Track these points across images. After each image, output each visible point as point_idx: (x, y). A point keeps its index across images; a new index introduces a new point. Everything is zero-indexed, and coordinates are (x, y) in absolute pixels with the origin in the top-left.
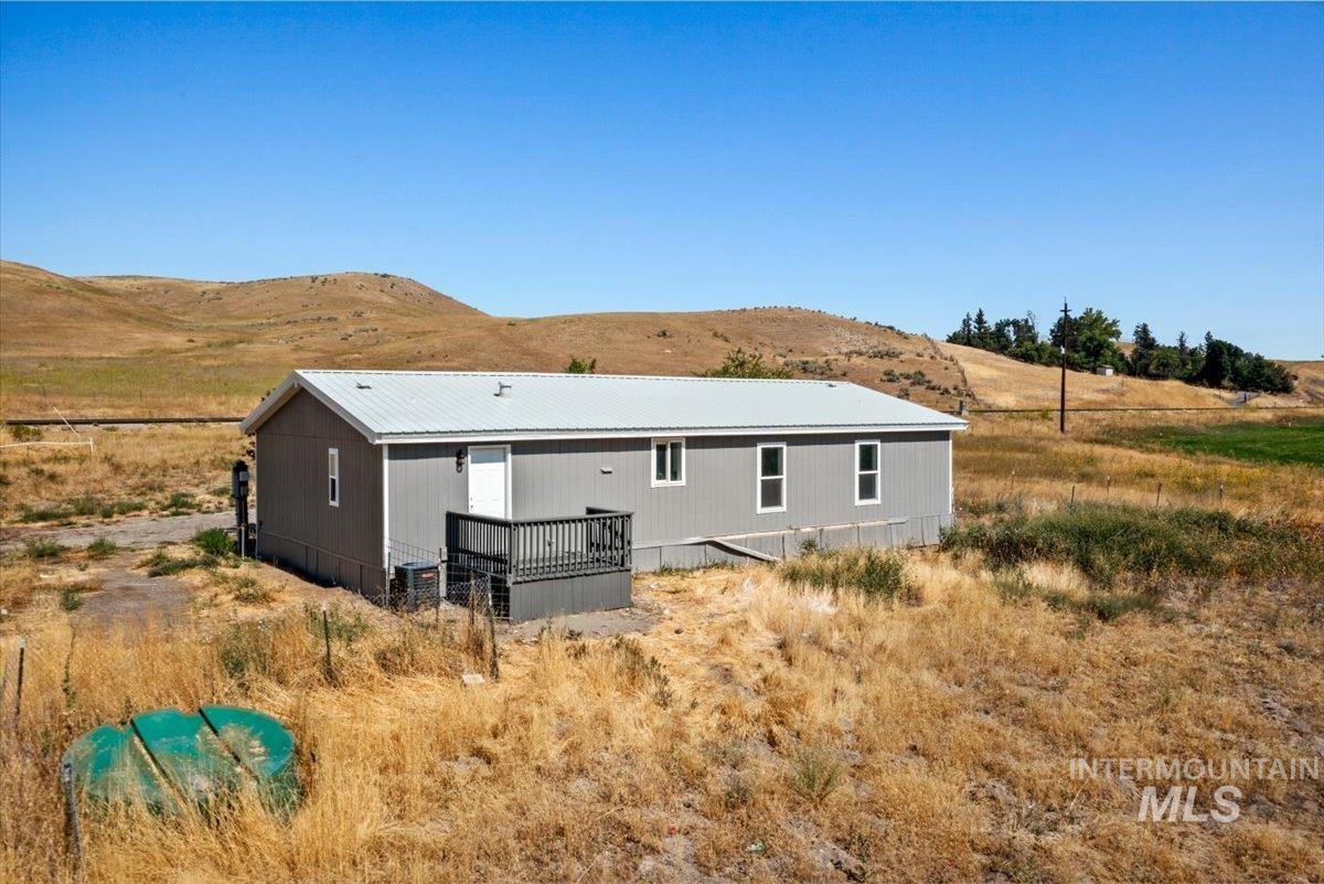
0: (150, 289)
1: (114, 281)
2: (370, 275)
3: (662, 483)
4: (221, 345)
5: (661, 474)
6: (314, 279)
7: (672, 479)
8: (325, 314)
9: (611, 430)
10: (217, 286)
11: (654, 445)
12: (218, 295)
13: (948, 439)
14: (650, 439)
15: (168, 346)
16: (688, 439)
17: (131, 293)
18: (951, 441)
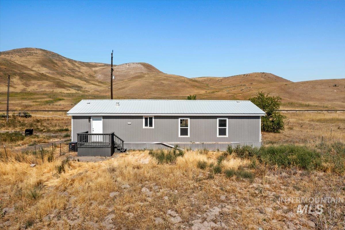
0: (207, 80)
1: (200, 78)
2: (259, 73)
3: (146, 127)
4: (212, 93)
5: (146, 125)
6: (244, 75)
7: (149, 126)
8: (243, 84)
9: (136, 114)
10: (222, 78)
11: (144, 117)
12: (221, 80)
13: (259, 119)
14: (142, 116)
15: (200, 93)
16: (155, 116)
17: (202, 81)
18: (260, 119)
